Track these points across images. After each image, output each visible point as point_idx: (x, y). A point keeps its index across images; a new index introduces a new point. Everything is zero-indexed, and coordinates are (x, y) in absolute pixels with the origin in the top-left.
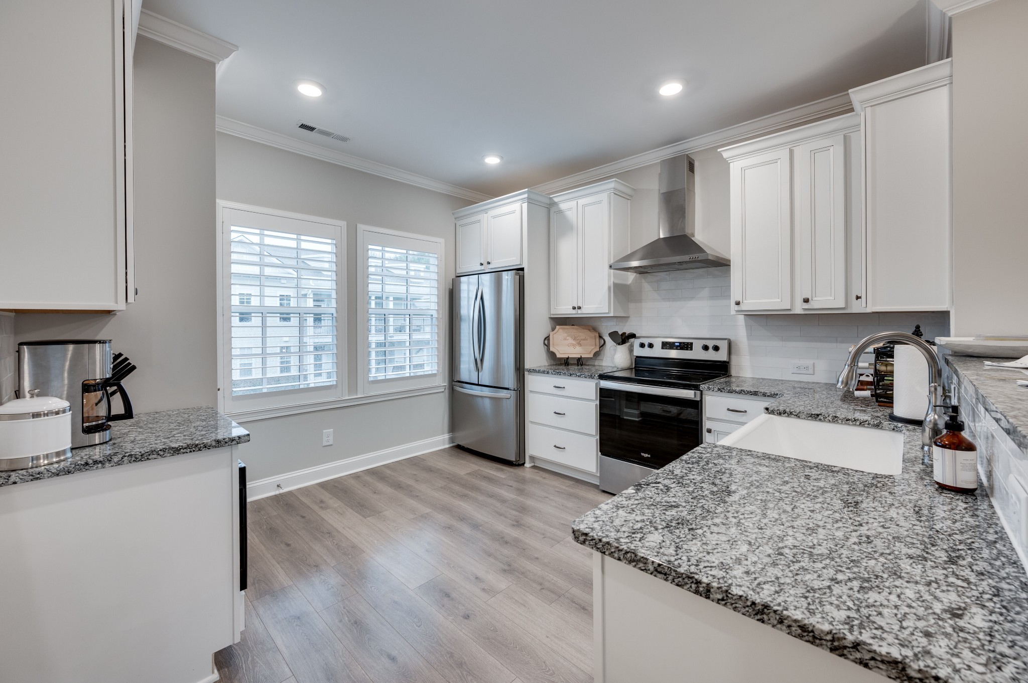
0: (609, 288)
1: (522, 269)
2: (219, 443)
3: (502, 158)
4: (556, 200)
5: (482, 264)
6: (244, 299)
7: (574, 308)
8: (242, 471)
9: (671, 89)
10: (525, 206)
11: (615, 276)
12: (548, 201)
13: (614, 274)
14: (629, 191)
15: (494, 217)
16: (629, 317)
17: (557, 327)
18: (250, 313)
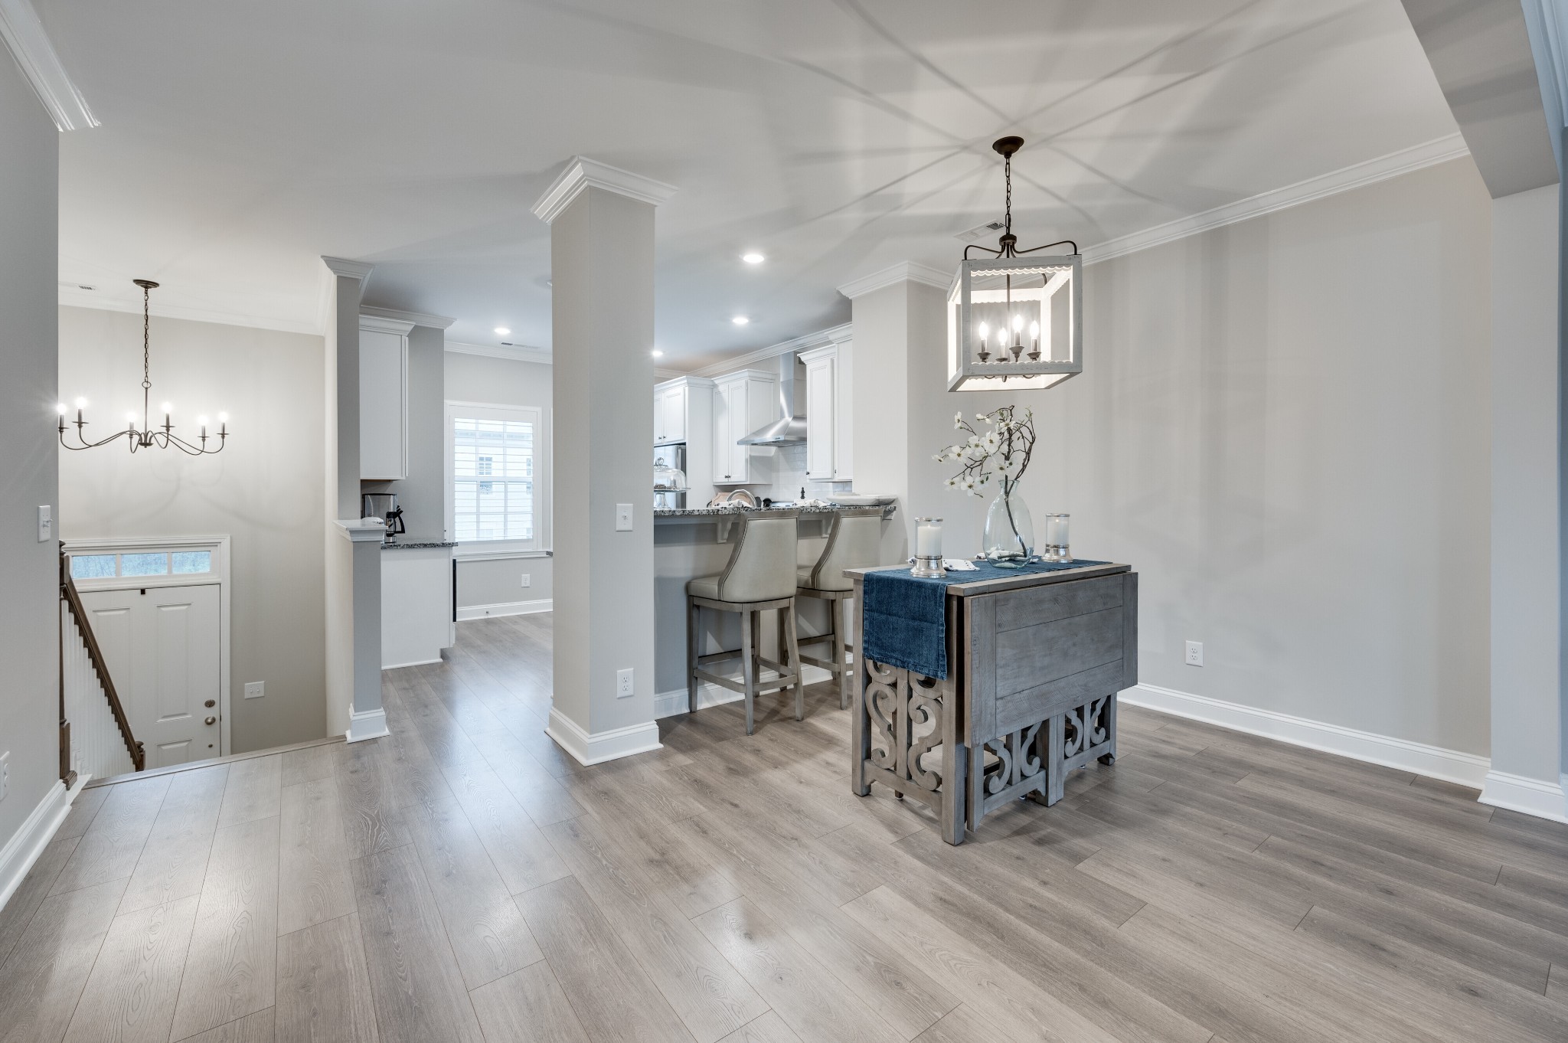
0: (747, 460)
1: (684, 444)
2: (444, 545)
3: (664, 352)
4: (716, 382)
5: (660, 438)
6: (486, 464)
7: (726, 477)
8: (454, 561)
9: (740, 321)
10: (687, 388)
11: (751, 450)
12: (711, 383)
13: (750, 448)
14: (770, 377)
15: (668, 397)
16: (771, 485)
17: (719, 494)
18: (490, 482)
